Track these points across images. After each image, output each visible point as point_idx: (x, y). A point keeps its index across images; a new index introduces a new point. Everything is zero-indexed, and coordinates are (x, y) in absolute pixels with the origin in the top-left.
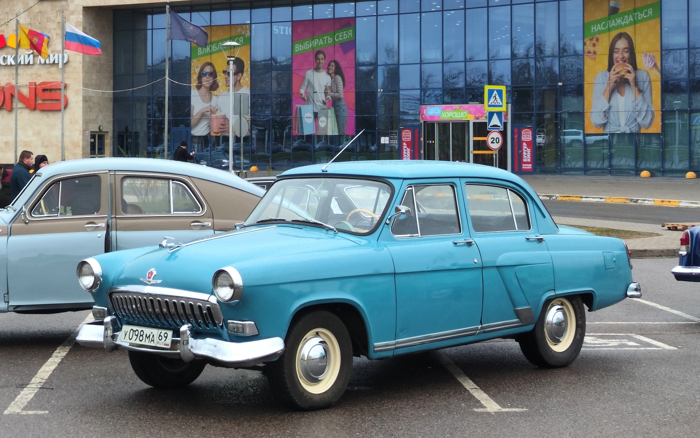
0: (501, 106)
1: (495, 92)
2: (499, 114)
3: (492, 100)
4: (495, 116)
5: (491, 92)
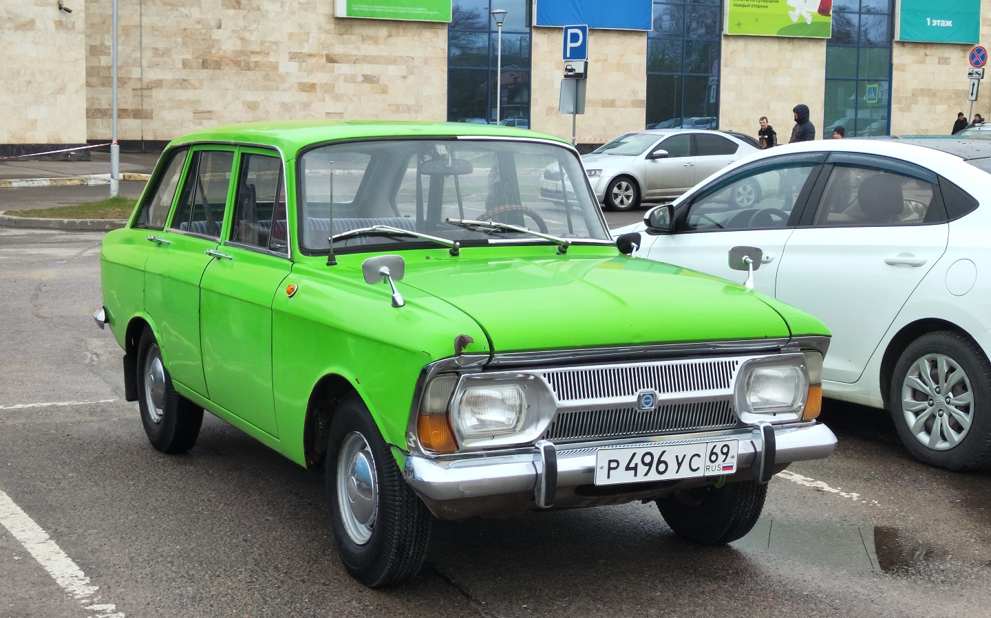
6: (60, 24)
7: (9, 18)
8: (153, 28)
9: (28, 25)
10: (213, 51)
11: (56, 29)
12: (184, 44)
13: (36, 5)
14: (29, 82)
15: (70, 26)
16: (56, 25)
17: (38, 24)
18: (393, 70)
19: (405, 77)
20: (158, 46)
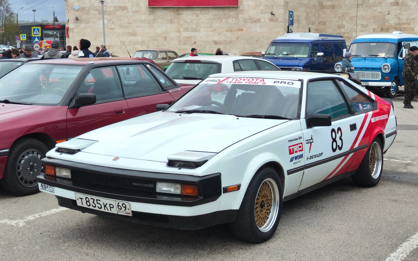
6: (271, 20)
7: (250, 19)
8: (362, 17)
9: (258, 21)
10: (386, 24)
11: (269, 21)
12: (374, 22)
13: (261, 13)
14: (258, 41)
15: (276, 20)
17: (262, 20)
20: (364, 24)
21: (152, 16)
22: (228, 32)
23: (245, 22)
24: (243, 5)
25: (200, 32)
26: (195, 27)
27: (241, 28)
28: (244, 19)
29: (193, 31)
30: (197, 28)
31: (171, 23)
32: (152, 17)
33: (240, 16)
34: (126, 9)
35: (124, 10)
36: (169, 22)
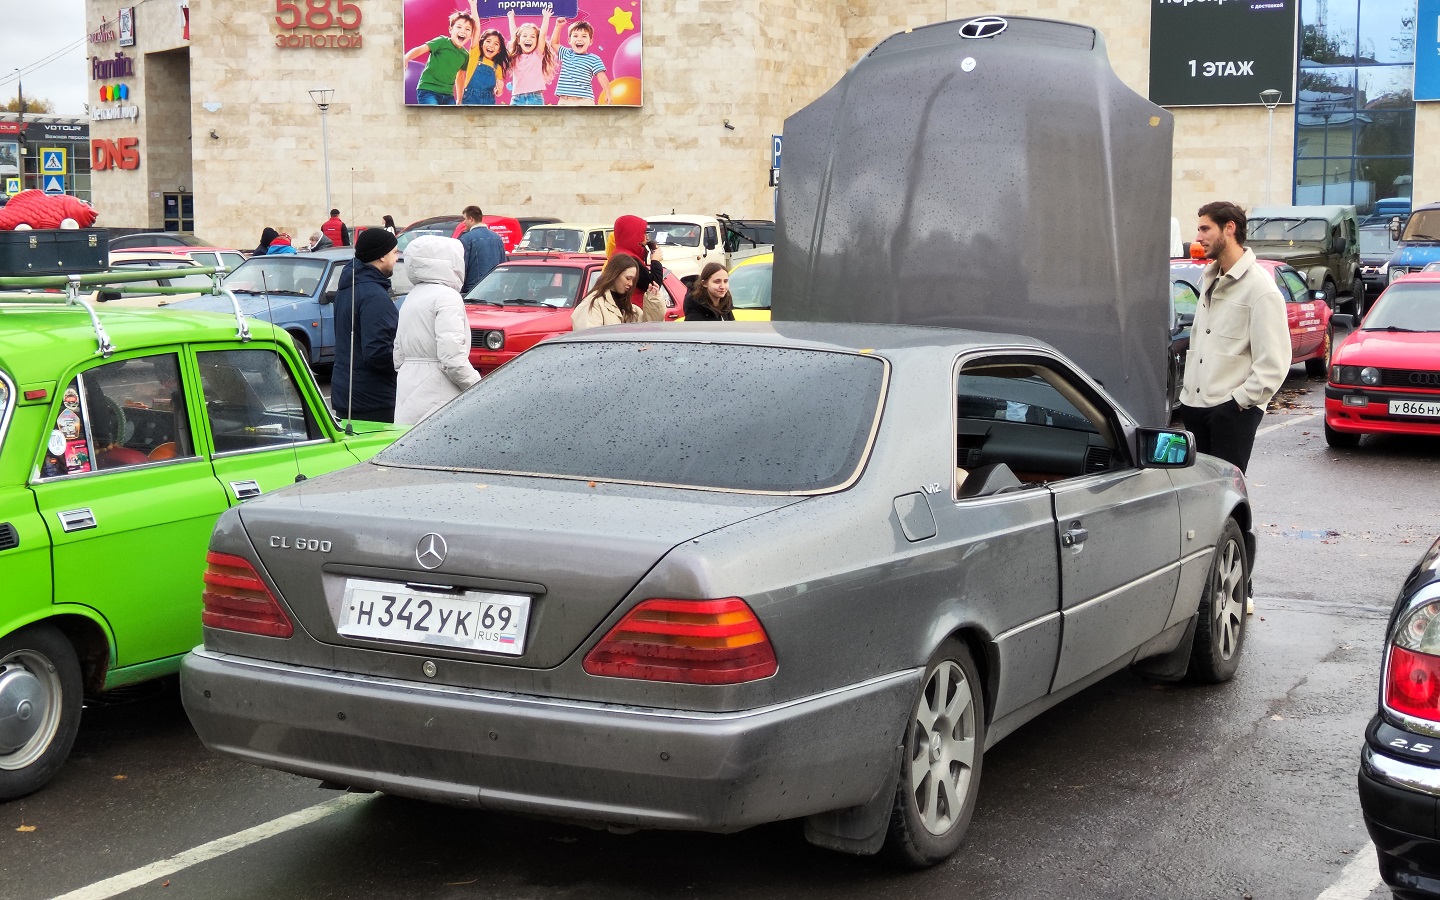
0: (61, 169)
1: (53, 155)
2: (59, 178)
3: (49, 163)
4: (54, 179)
5: (48, 155)
6: (725, 141)
7: (671, 140)
9: (692, 143)
11: (722, 145)
13: (699, 125)
14: (690, 195)
15: (737, 141)
16: (722, 142)
17: (700, 141)
18: (1221, 164)
19: (1236, 172)
21: (416, 128)
22: (615, 172)
23: (659, 147)
24: (653, 104)
25: (541, 170)
26: (528, 157)
27: (649, 162)
28: (656, 140)
29: (523, 169)
30: (534, 162)
31: (467, 147)
32: (414, 131)
33: (647, 131)
34: (346, 112)
35: (341, 112)
36: (462, 146)
